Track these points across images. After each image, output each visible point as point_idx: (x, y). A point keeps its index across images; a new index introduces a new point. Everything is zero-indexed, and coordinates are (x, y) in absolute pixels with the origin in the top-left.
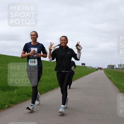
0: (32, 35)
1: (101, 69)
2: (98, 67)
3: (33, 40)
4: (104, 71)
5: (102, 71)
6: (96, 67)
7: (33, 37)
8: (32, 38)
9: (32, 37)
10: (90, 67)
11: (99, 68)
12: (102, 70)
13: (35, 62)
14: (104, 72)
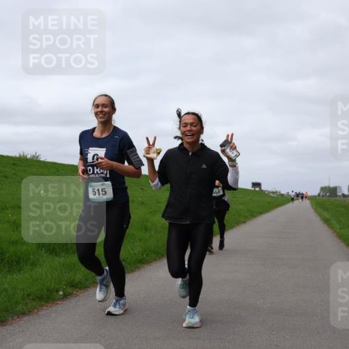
0: (97, 106)
1: (302, 198)
2: (293, 194)
3: (101, 120)
4: (311, 203)
5: (307, 202)
6: (291, 193)
7: (100, 109)
8: (96, 114)
9: (97, 110)
10: (273, 193)
11: (298, 195)
12: (304, 200)
13: (105, 192)
14: (312, 205)
